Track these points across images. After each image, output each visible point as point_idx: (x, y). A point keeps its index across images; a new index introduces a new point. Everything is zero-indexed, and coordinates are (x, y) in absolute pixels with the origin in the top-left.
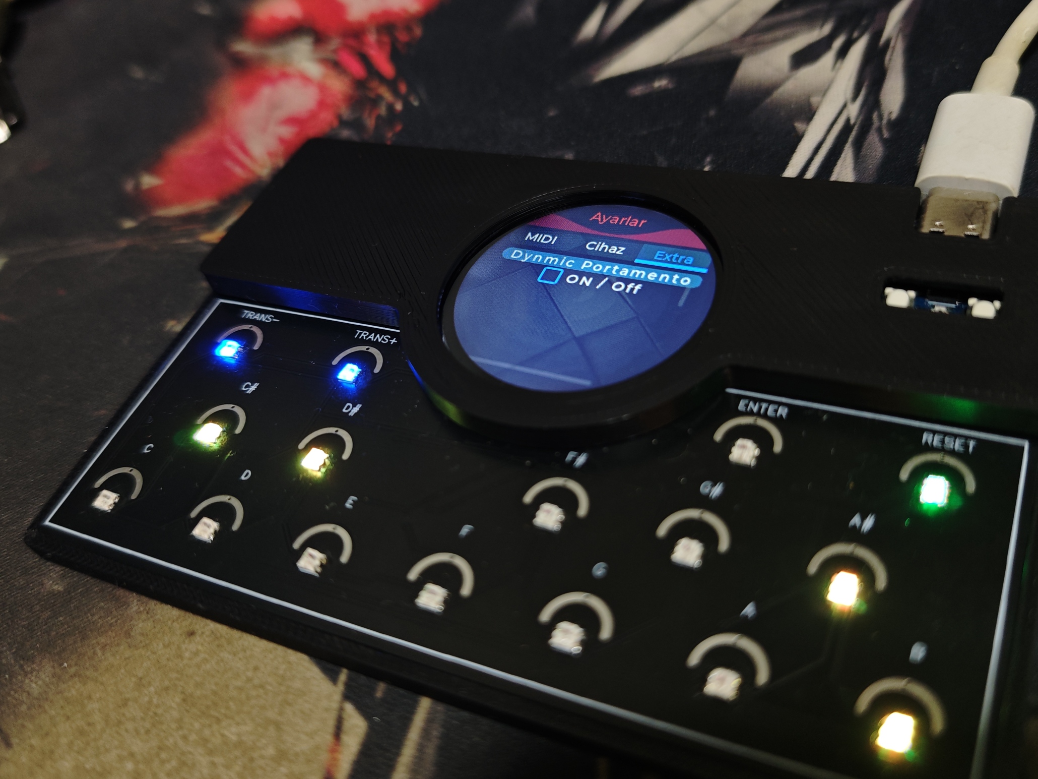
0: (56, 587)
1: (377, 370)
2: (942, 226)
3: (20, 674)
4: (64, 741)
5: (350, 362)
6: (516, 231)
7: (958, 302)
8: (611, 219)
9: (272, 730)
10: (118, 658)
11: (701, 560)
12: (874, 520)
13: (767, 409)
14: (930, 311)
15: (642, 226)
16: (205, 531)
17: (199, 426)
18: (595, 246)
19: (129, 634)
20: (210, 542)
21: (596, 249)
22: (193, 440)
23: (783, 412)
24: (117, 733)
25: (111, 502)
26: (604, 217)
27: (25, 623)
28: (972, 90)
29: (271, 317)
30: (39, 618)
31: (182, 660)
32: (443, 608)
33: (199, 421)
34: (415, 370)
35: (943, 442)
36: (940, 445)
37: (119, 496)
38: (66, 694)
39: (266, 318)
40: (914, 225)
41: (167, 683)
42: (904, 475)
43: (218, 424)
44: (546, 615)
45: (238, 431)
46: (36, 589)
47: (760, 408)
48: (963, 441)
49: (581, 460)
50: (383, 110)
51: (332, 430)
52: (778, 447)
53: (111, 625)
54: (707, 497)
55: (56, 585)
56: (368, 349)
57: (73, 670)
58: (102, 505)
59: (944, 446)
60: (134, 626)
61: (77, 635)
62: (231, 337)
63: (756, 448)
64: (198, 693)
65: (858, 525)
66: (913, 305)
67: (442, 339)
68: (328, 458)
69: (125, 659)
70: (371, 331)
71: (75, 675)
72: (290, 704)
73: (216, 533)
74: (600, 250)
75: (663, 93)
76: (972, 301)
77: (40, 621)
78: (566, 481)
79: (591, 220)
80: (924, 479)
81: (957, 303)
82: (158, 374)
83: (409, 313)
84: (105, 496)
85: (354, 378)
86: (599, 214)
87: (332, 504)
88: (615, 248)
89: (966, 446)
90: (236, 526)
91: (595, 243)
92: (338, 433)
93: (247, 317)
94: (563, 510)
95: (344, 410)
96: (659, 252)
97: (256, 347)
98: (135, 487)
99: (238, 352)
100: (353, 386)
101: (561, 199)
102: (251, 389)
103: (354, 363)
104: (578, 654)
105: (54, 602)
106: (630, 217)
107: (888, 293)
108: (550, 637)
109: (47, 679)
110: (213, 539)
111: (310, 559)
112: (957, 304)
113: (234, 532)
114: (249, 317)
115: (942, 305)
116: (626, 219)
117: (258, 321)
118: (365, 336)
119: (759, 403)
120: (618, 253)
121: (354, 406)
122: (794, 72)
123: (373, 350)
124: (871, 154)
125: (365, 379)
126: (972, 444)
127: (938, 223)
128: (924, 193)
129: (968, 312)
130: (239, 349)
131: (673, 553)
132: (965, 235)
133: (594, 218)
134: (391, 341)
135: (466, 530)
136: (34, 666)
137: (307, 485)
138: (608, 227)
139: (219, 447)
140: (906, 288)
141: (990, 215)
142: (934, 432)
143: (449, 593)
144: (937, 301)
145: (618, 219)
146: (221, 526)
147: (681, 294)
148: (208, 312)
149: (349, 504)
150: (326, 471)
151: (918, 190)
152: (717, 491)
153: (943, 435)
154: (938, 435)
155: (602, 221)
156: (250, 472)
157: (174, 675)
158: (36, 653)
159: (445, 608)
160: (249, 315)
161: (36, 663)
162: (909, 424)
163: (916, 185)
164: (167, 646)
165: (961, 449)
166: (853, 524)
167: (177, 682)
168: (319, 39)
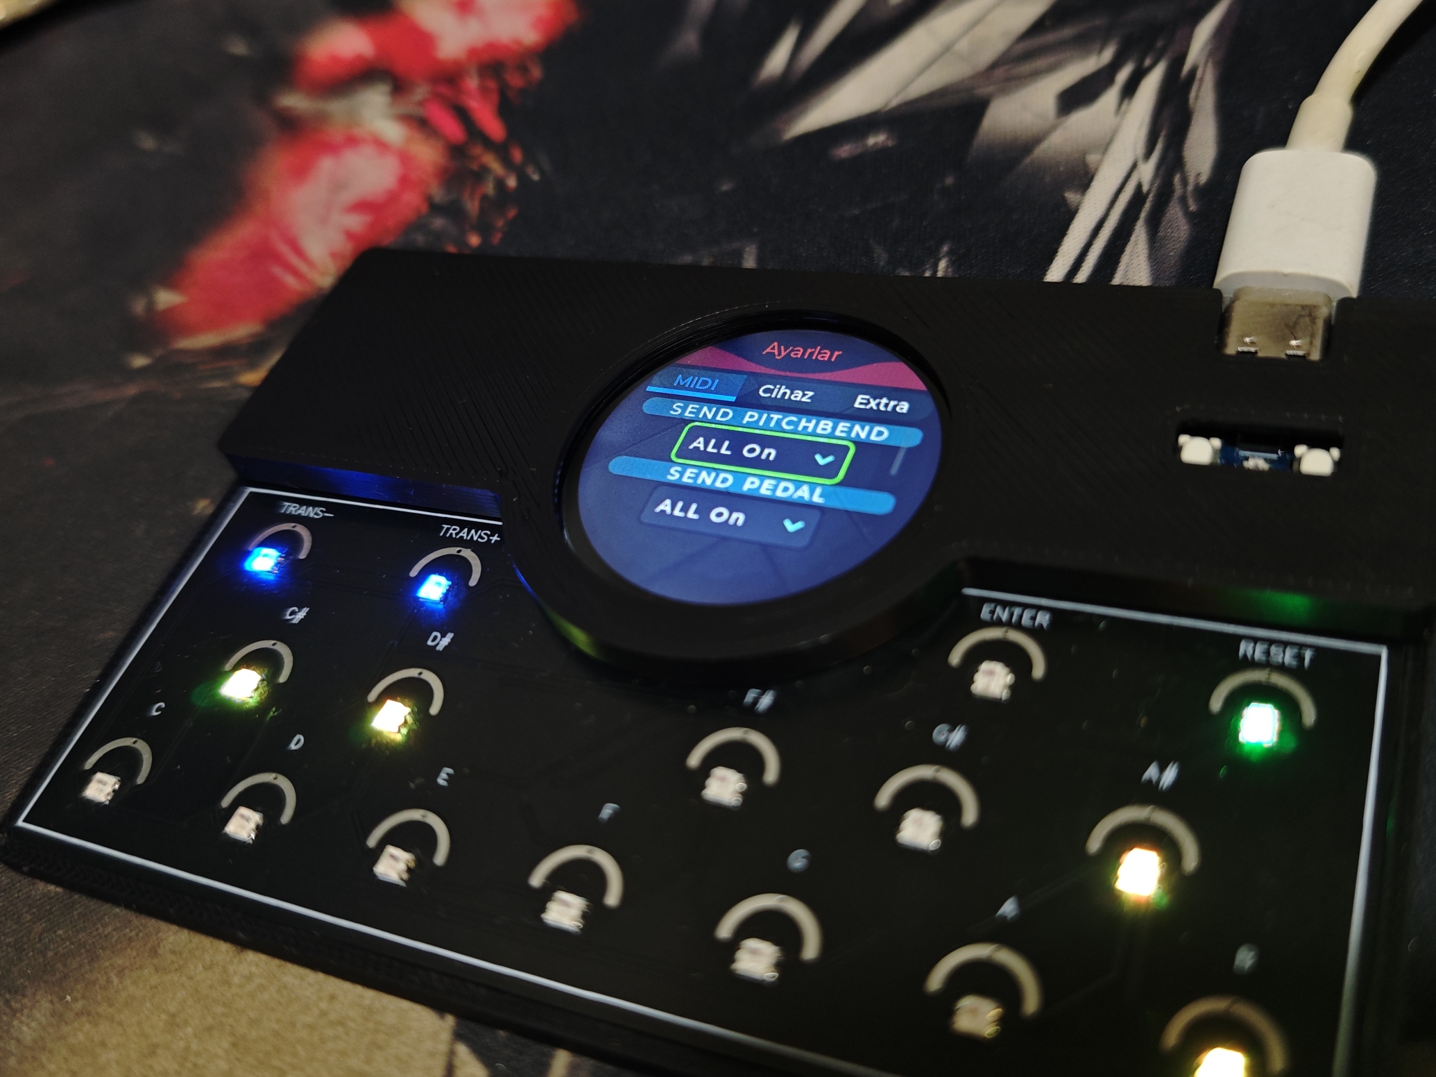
1: (473, 582)
2: (1254, 343)
3: (6, 1014)
5: (434, 573)
6: (660, 373)
7: (1281, 450)
8: (793, 350)
10: (141, 986)
11: (939, 840)
12: (1177, 771)
13: (1021, 617)
14: (1243, 466)
15: (835, 360)
16: (243, 827)
17: (228, 674)
18: (771, 391)
19: (156, 952)
20: (251, 842)
21: (773, 396)
22: (219, 694)
23: (1043, 619)
25: (109, 789)
26: (782, 347)
27: (11, 940)
28: (1288, 144)
29: (321, 511)
30: (30, 932)
31: (230, 987)
32: (582, 926)
33: (228, 667)
34: (524, 580)
35: (1267, 653)
36: (1264, 658)
37: (119, 781)
38: (72, 1040)
39: (315, 511)
40: (1216, 342)
41: (210, 1020)
42: (1216, 704)
43: (254, 670)
44: (725, 930)
45: (283, 679)
47: (1011, 615)
48: (1295, 650)
49: (766, 701)
50: (489, 188)
51: (413, 672)
52: (1039, 671)
53: (130, 939)
54: (942, 747)
56: (459, 551)
57: (79, 1005)
58: (97, 794)
59: (1270, 659)
60: (162, 940)
61: (83, 956)
62: (265, 543)
63: (1008, 674)
64: (254, 1034)
65: (1154, 779)
66: (1218, 460)
67: (563, 535)
68: (409, 713)
69: (151, 988)
70: (462, 525)
71: (82, 1012)
72: (380, 1048)
73: (258, 827)
74: (779, 396)
75: (880, 153)
76: (1300, 450)
77: (31, 937)
78: (746, 733)
79: (764, 353)
80: (1243, 709)
81: (1279, 452)
82: (167, 601)
83: (515, 500)
84: (100, 782)
85: (441, 596)
86: (776, 344)
87: (419, 781)
88: (800, 393)
89: (1300, 658)
90: (286, 818)
91: (772, 387)
92: (422, 676)
93: (288, 512)
94: (744, 776)
95: (430, 643)
96: (860, 397)
97: (303, 555)
98: (142, 766)
99: (278, 564)
100: (441, 606)
101: (721, 323)
102: (298, 616)
103: (440, 574)
104: (774, 982)
105: (50, 909)
106: (819, 347)
107: (1183, 444)
108: (733, 961)
109: (43, 1020)
110: (255, 837)
111: (392, 862)
112: (1280, 454)
113: (284, 826)
114: (290, 513)
115: (1259, 457)
116: (813, 350)
117: (304, 516)
118: (454, 532)
119: (1010, 609)
120: (804, 400)
121: (443, 636)
122: (1064, 119)
123: (467, 553)
124: (1173, 235)
125: (456, 595)
126: (1308, 655)
127: (1247, 340)
128: (1227, 295)
129: (1295, 466)
130: (279, 559)
131: (899, 832)
132: (1287, 355)
133: (768, 350)
134: (491, 538)
135: (608, 810)
136: (26, 1001)
137: (381, 752)
138: (788, 363)
139: (258, 702)
140: (1208, 435)
141: (1320, 324)
142: (1256, 640)
143: (588, 903)
144: (1251, 451)
145: (802, 350)
146: (265, 818)
147: (894, 456)
148: (233, 507)
149: (442, 780)
150: (408, 733)
151: (1218, 293)
152: (957, 737)
153: (1268, 643)
154: (1261, 644)
155: (780, 354)
156: (302, 738)
157: (219, 1009)
158: (27, 983)
159: (584, 926)
160: (291, 508)
161: (27, 997)
162: (1219, 630)
163: (1215, 286)
164: (208, 968)
165: (1294, 663)
166: (1148, 778)
167: (223, 1019)
168: (399, 87)
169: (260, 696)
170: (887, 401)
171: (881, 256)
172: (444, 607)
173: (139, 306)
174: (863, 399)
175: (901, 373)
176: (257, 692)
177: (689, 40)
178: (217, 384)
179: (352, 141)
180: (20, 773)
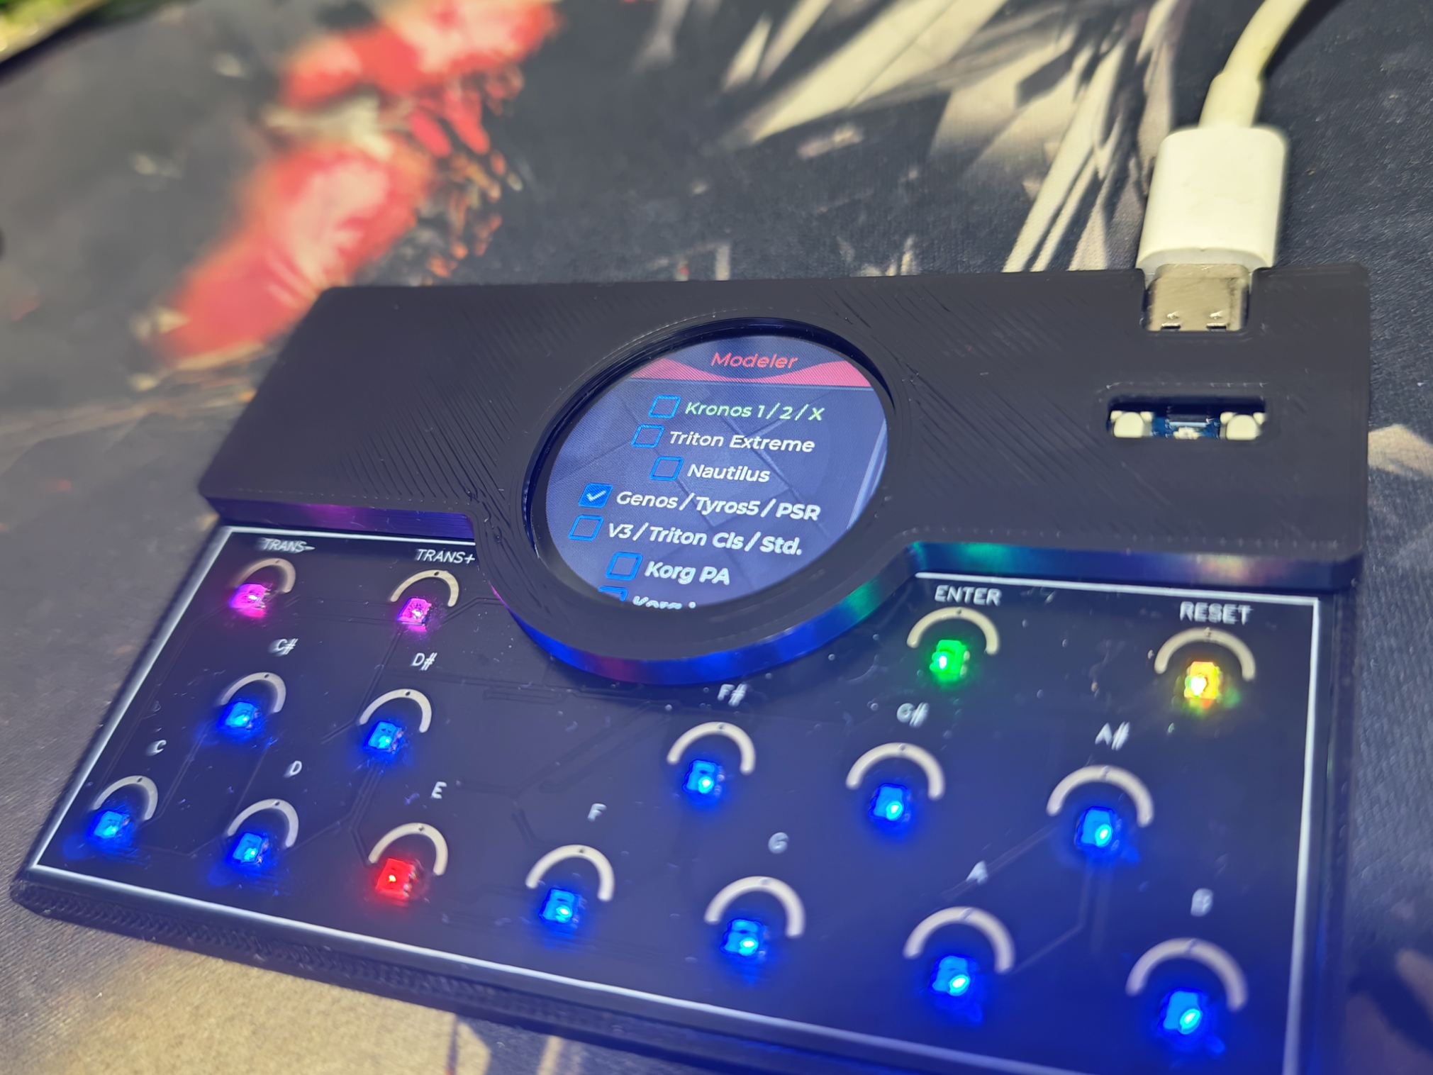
1: (452, 602)
2: (1177, 318)
5: (415, 597)
7: (1209, 418)
9: (368, 1066)
12: (1128, 730)
13: (973, 595)
14: (1174, 436)
16: (250, 853)
20: (259, 864)
23: (994, 596)
25: (118, 826)
28: (1200, 122)
29: (302, 545)
33: (223, 701)
34: (500, 596)
35: (1207, 613)
36: (1204, 617)
37: (126, 818)
38: (104, 1033)
39: (296, 545)
40: (1141, 321)
41: (231, 1011)
42: (1161, 665)
43: (248, 702)
44: (713, 913)
45: (274, 710)
47: (964, 594)
48: (1233, 608)
49: (739, 694)
50: (474, 200)
51: (401, 693)
52: (992, 646)
54: (907, 725)
56: (436, 574)
57: (110, 1001)
58: (107, 832)
59: (1210, 617)
62: (252, 580)
63: (965, 650)
64: (272, 1022)
65: (1108, 739)
66: (1151, 432)
67: (535, 552)
68: (400, 733)
70: (438, 548)
71: (113, 1007)
73: (264, 853)
75: (848, 151)
76: (1226, 417)
78: (721, 726)
80: (1187, 668)
81: (1207, 420)
83: (486, 520)
84: (110, 820)
85: (423, 618)
87: (414, 796)
89: (1237, 615)
90: (290, 841)
92: (410, 696)
93: (270, 548)
94: (722, 768)
95: (415, 664)
97: (286, 590)
98: (148, 802)
99: (266, 600)
100: (423, 628)
101: (672, 337)
102: (287, 648)
103: (421, 597)
107: (1116, 420)
108: (726, 941)
109: (78, 1015)
110: (262, 860)
112: (1208, 422)
113: (288, 849)
114: (272, 549)
115: (1188, 426)
117: (286, 551)
118: (430, 556)
119: (962, 588)
121: (427, 656)
122: (1023, 108)
123: (444, 575)
124: (1128, 219)
125: (436, 616)
126: (1245, 611)
127: (1170, 315)
128: (1150, 274)
129: (1222, 433)
130: (267, 594)
132: (1208, 327)
134: (466, 558)
135: (595, 810)
136: (61, 999)
140: (1138, 409)
141: (1239, 294)
142: (1195, 601)
144: (1180, 421)
146: (269, 842)
148: (217, 547)
149: (436, 795)
151: (1141, 272)
152: (919, 715)
153: (1206, 603)
154: (1200, 604)
156: (300, 763)
157: (241, 1000)
158: (61, 982)
160: (273, 545)
161: (63, 994)
162: (1161, 594)
163: (1138, 266)
165: (1232, 619)
166: (1101, 739)
167: (244, 1010)
168: (386, 102)
171: (848, 252)
172: (426, 629)
173: (144, 328)
177: (661, 44)
178: (219, 401)
179: (342, 158)
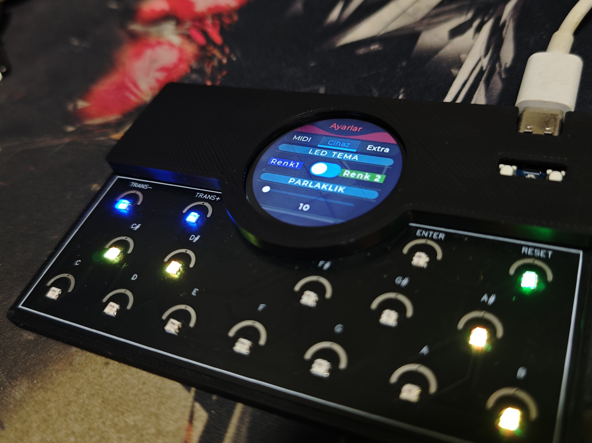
0: (29, 337)
1: (209, 215)
2: (531, 128)
3: (9, 388)
4: (34, 425)
5: (193, 211)
6: (287, 135)
7: (541, 172)
8: (342, 127)
9: (153, 419)
10: (65, 377)
11: (397, 322)
12: (495, 297)
13: (433, 235)
14: (525, 177)
15: (359, 131)
16: (111, 310)
17: (107, 249)
18: (333, 143)
19: (72, 364)
20: (115, 316)
22: (103, 257)
23: (442, 236)
24: (65, 420)
25: (57, 294)
26: (338, 126)
27: (12, 358)
28: (547, 51)
29: (147, 186)
30: (20, 355)
31: (102, 378)
33: (107, 247)
34: (230, 216)
35: (533, 252)
36: (532, 254)
37: (61, 291)
38: (36, 398)
39: (144, 186)
40: (515, 128)
41: (93, 392)
42: (512, 271)
43: (118, 248)
44: (308, 355)
45: (129, 252)
46: (18, 339)
47: (429, 234)
48: (545, 251)
49: (327, 265)
50: (215, 63)
51: (183, 251)
52: (439, 256)
53: (61, 359)
54: (399, 286)
55: (29, 336)
56: (203, 203)
57: (39, 385)
58: (52, 296)
59: (534, 254)
60: (74, 359)
61: (42, 365)
62: (124, 198)
63: (427, 257)
64: (111, 397)
65: (486, 301)
66: (515, 174)
67: (246, 197)
68: (181, 267)
69: (70, 378)
70: (205, 193)
71: (40, 387)
72: (163, 404)
73: (118, 310)
74: (336, 145)
75: (376, 53)
76: (549, 171)
77: (21, 357)
78: (319, 278)
79: (330, 128)
80: (523, 273)
82: (83, 220)
83: (227, 183)
84: (53, 291)
85: (196, 221)
86: (335, 124)
87: (184, 293)
89: (547, 254)
90: (129, 307)
92: (187, 252)
93: (133, 186)
94: (317, 295)
95: (190, 239)
97: (139, 204)
98: (71, 285)
99: (129, 206)
100: (195, 225)
101: (313, 116)
102: (136, 227)
103: (196, 212)
104: (327, 377)
105: (29, 346)
106: (353, 126)
107: (501, 167)
108: (311, 368)
109: (25, 390)
110: (116, 314)
111: (172, 325)
113: (128, 310)
114: (134, 186)
115: (532, 174)
116: (350, 127)
117: (140, 188)
118: (201, 196)
119: (428, 232)
121: (196, 236)
122: (451, 40)
123: (207, 204)
124: (495, 87)
125: (202, 221)
126: (550, 253)
127: (529, 127)
128: (521, 110)
129: (547, 178)
130: (129, 204)
131: (381, 318)
132: (544, 133)
133: (332, 126)
134: (216, 198)
135: (261, 307)
136: (18, 383)
137: (170, 282)
138: (340, 132)
139: (119, 261)
140: (511, 164)
141: (558, 122)
142: (529, 247)
143: (252, 343)
144: (529, 172)
146: (121, 307)
148: (111, 184)
149: (194, 293)
150: (180, 274)
151: (517, 108)
152: (405, 282)
153: (533, 248)
154: (531, 248)
155: (337, 128)
156: (137, 276)
157: (98, 387)
158: (18, 375)
159: (250, 352)
160: (135, 185)
161: (19, 381)
162: (514, 242)
163: (516, 105)
164: (93, 371)
165: (544, 256)
166: (483, 300)
167: (99, 391)
168: (179, 22)
169: (120, 259)
170: (380, 148)
172: (197, 225)
173: (70, 107)
174: (370, 147)
175: (386, 137)
176: (119, 257)
178: (102, 139)
179: (159, 43)
180: (17, 291)
